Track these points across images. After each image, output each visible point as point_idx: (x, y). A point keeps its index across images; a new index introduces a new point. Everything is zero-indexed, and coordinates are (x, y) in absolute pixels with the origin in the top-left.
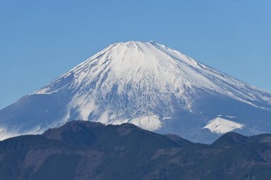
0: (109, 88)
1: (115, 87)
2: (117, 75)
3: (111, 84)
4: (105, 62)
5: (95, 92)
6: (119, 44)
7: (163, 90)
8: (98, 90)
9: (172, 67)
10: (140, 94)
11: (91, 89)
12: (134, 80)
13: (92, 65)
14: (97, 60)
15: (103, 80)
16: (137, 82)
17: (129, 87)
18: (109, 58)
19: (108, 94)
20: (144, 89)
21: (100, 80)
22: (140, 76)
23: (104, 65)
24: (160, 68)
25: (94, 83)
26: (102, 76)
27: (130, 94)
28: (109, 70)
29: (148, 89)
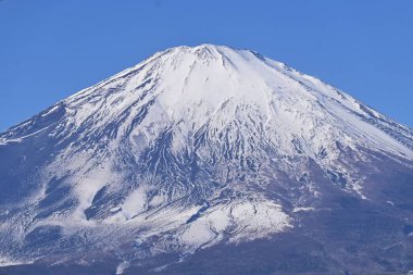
0: (150, 139)
1: (165, 138)
2: (170, 112)
3: (156, 129)
4: (143, 85)
5: (114, 144)
6: (177, 49)
7: (286, 148)
8: (122, 141)
9: (305, 103)
10: (228, 155)
11: (106, 139)
12: (213, 125)
13: (112, 91)
14: (123, 80)
15: (136, 121)
16: (221, 129)
17: (200, 138)
18: (154, 76)
19: (147, 150)
20: (239, 144)
21: (129, 121)
22: (229, 117)
23: (140, 91)
24: (277, 102)
25: (113, 127)
26: (134, 112)
27: (203, 153)
28: (152, 102)
29: (247, 145)
